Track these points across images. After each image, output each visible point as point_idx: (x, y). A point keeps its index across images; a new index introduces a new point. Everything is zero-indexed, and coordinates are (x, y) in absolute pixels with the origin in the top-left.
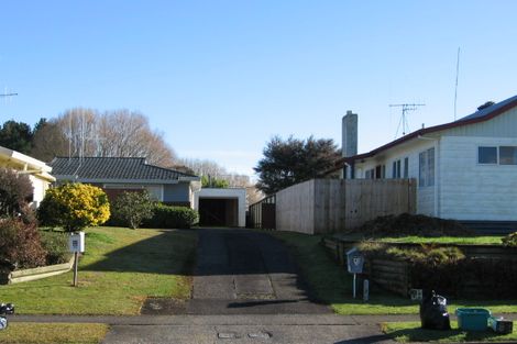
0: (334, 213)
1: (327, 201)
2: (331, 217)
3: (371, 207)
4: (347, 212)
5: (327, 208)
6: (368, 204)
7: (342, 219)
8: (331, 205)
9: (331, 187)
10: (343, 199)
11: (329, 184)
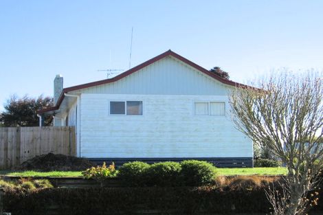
0: (12, 153)
1: (6, 144)
2: (9, 157)
3: (40, 148)
4: (21, 152)
5: (6, 149)
6: (38, 145)
7: (18, 158)
8: (9, 146)
9: (9, 133)
10: (18, 142)
11: (7, 131)
